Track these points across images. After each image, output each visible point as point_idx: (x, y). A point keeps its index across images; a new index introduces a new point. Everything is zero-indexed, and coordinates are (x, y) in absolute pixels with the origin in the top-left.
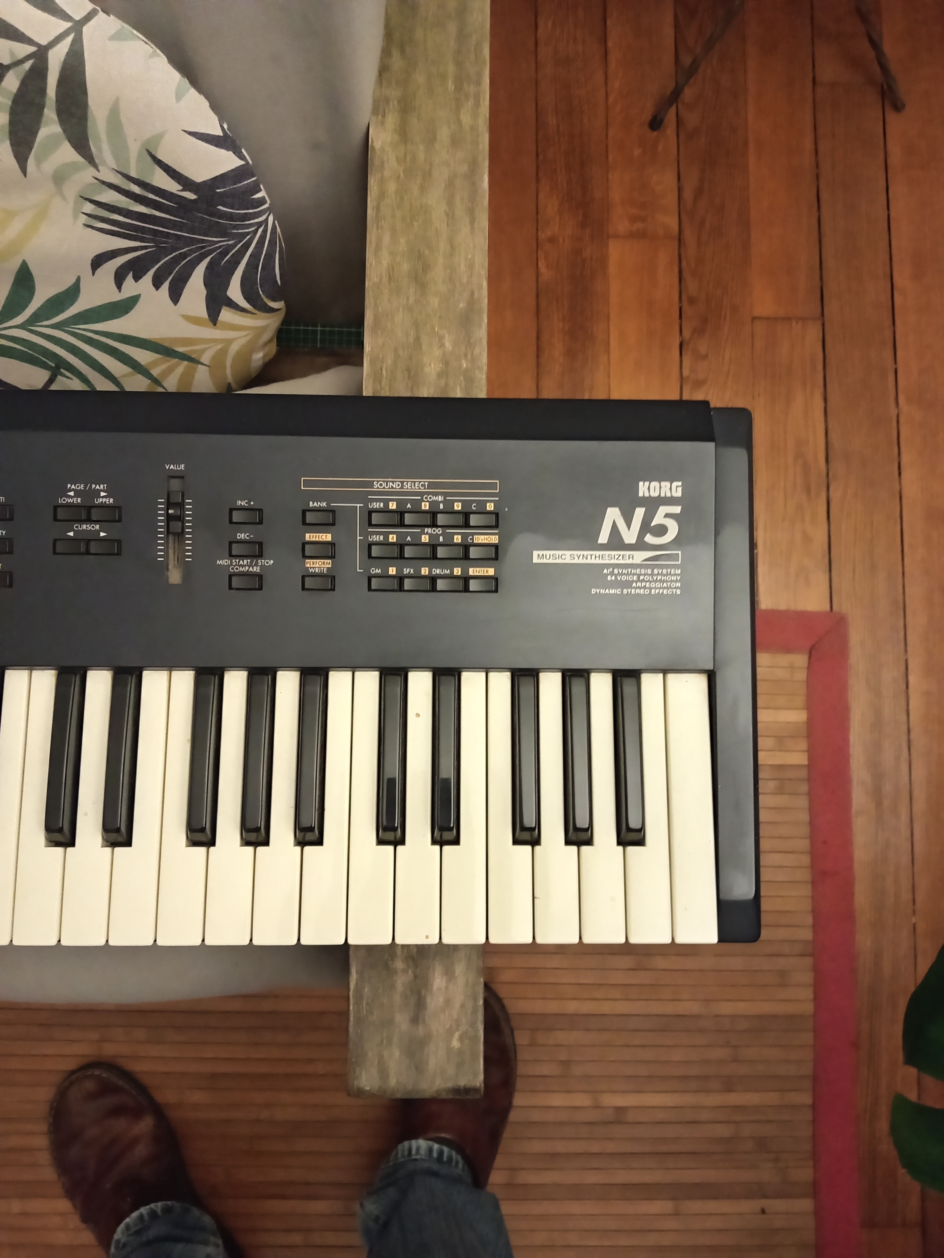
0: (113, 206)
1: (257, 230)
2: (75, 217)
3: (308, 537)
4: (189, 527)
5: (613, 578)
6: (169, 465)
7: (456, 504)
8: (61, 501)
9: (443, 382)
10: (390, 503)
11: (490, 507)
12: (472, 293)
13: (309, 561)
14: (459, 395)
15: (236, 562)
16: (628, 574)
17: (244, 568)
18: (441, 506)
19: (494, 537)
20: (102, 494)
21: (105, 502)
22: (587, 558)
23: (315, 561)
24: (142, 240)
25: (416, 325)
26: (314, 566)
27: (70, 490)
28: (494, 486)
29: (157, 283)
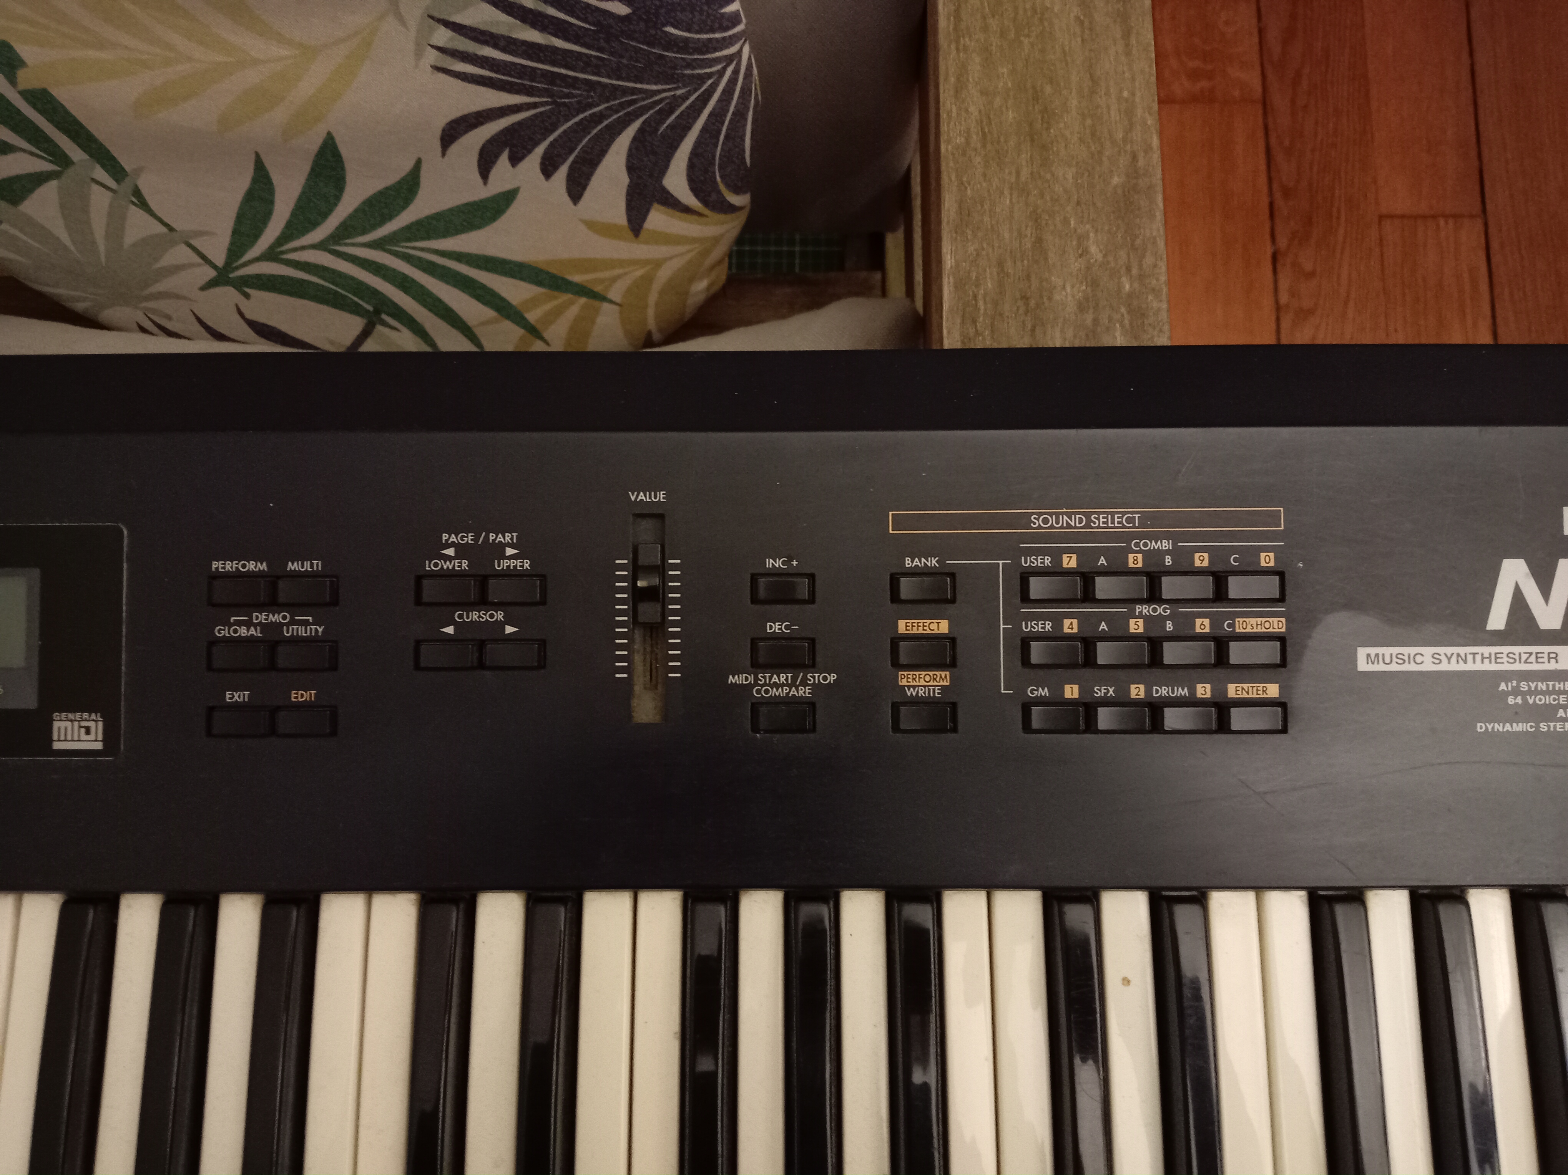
0: (483, 33)
1: (724, 69)
2: (419, 54)
3: (902, 626)
4: (675, 612)
5: (1519, 700)
6: (636, 493)
7: (1197, 555)
8: (430, 566)
9: (1089, 318)
10: (1065, 556)
11: (1267, 560)
12: (1134, 157)
13: (905, 673)
14: (1120, 340)
15: (765, 677)
16: (1547, 693)
17: (780, 689)
18: (1168, 560)
19: (1275, 620)
20: (510, 551)
21: (515, 567)
22: (1465, 662)
23: (917, 673)
24: (528, 92)
25: (1036, 218)
26: (915, 683)
27: (448, 546)
28: (1274, 518)
29: (548, 168)
